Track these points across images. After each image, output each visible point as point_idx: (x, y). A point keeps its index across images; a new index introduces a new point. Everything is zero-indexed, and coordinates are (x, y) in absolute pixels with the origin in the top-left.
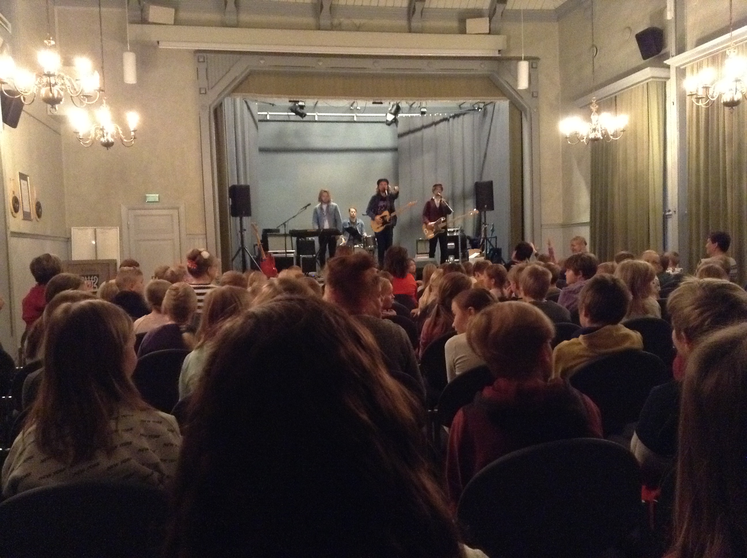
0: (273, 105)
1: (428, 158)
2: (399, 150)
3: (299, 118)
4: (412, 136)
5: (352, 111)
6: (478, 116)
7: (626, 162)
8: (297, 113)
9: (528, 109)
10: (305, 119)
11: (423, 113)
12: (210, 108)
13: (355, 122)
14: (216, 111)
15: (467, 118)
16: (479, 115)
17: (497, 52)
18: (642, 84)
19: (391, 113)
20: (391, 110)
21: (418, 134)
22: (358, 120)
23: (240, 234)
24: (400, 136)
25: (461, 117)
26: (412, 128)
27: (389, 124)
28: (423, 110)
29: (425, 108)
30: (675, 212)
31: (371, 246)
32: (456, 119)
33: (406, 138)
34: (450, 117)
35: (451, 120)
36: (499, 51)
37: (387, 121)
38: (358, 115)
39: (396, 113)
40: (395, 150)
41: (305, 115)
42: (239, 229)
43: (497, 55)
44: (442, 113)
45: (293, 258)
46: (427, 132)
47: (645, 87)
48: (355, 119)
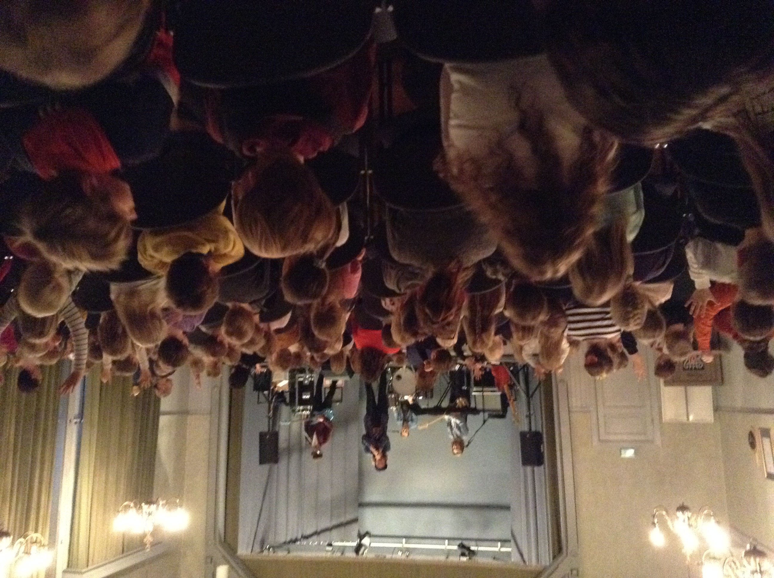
0: (494, 559)
2: (358, 505)
3: (466, 543)
4: (343, 520)
5: (408, 550)
7: (118, 479)
8: (468, 548)
9: (218, 543)
10: (459, 542)
11: (330, 545)
12: (567, 554)
13: (404, 537)
14: (560, 549)
15: (282, 539)
16: (269, 541)
19: (365, 546)
20: (365, 549)
21: (335, 522)
22: (401, 539)
23: (532, 412)
24: (355, 520)
25: (289, 539)
26: (342, 529)
27: (367, 534)
28: (330, 548)
29: (328, 551)
30: (70, 421)
32: (294, 538)
33: (349, 517)
34: (300, 540)
35: (300, 537)
37: (369, 538)
38: (401, 546)
39: (360, 546)
40: (362, 505)
41: (459, 546)
42: (533, 418)
44: (310, 545)
45: (475, 386)
46: (325, 523)
48: (404, 540)
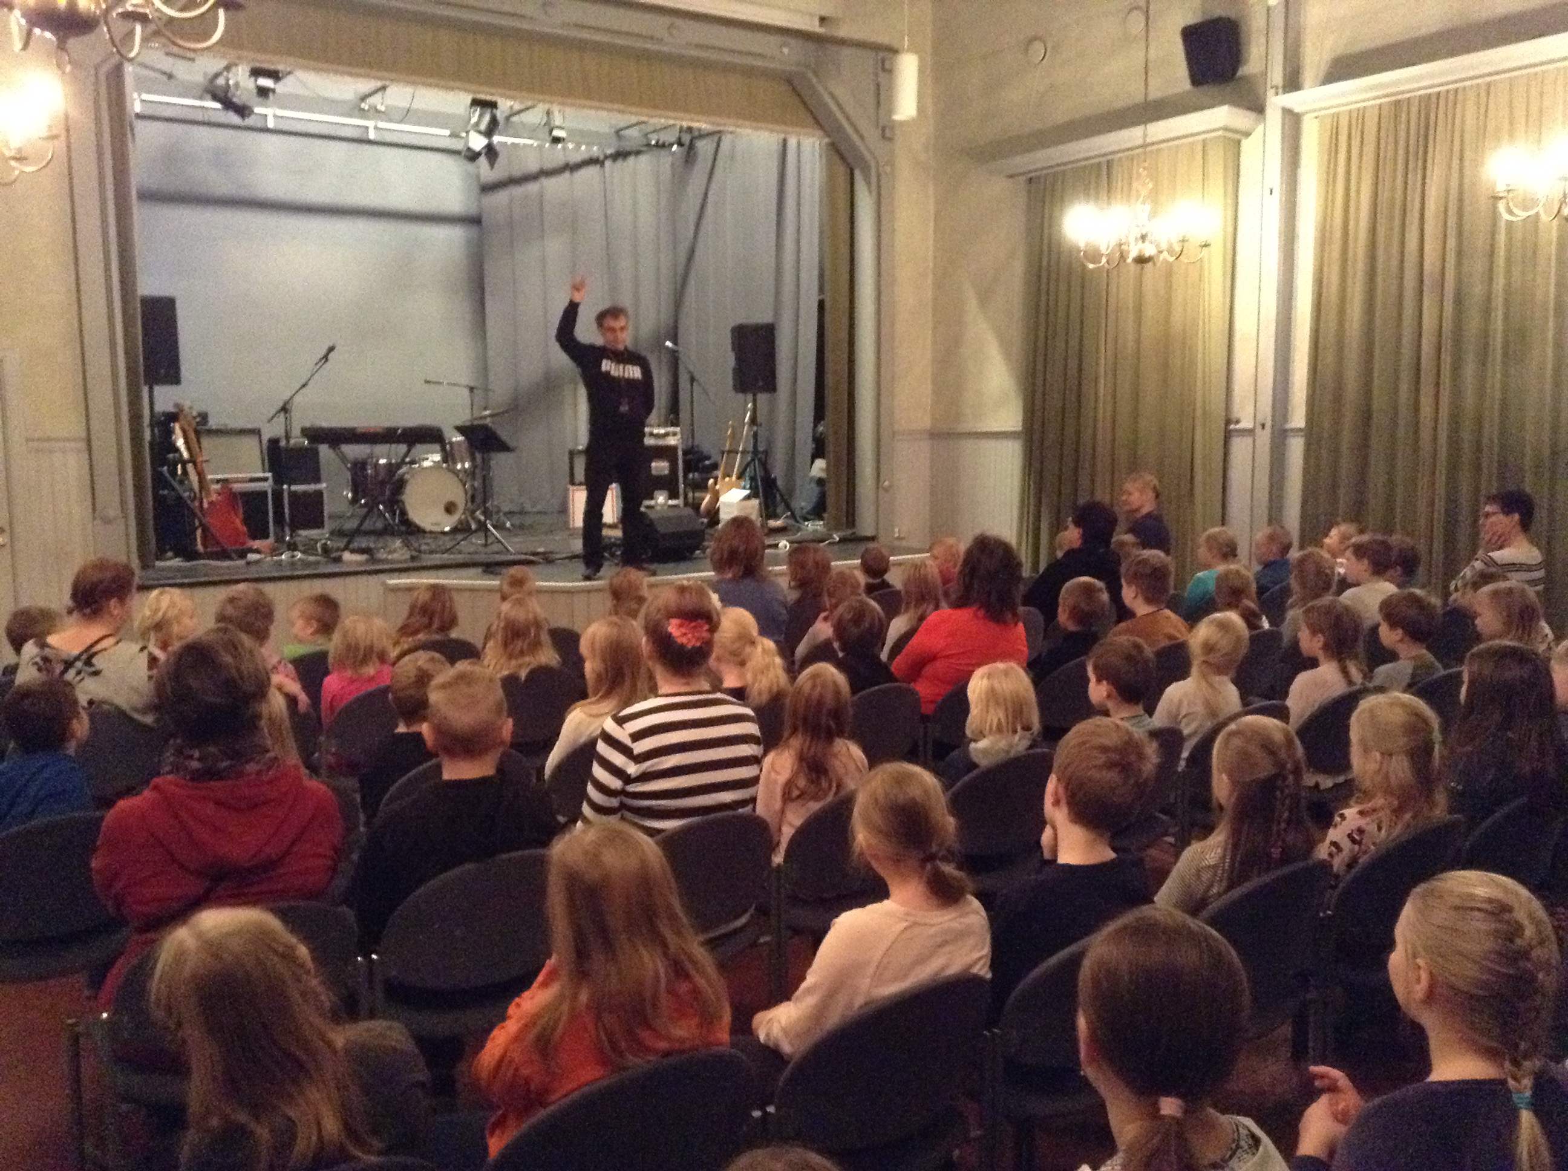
0: (170, 76)
1: (555, 247)
2: (483, 219)
3: (234, 118)
4: (517, 191)
5: (363, 114)
6: (666, 161)
8: (228, 104)
9: (873, 165)
10: (250, 121)
11: (556, 140)
12: (97, 76)
13: (370, 142)
15: (644, 160)
16: (670, 159)
17: (817, 22)
18: (1191, 139)
19: (480, 132)
20: (477, 124)
21: (532, 188)
22: (379, 139)
24: (488, 188)
25: (631, 160)
26: (516, 172)
27: (473, 156)
28: (557, 133)
29: (560, 128)
30: (1263, 426)
31: (463, 465)
32: (620, 162)
33: (502, 197)
34: (606, 157)
35: (608, 163)
36: (823, 20)
37: (469, 149)
38: (382, 125)
39: (489, 133)
40: (474, 221)
41: (252, 112)
43: (815, 27)
44: (587, 144)
45: (265, 493)
46: (551, 185)
47: (1200, 147)
48: (372, 135)
